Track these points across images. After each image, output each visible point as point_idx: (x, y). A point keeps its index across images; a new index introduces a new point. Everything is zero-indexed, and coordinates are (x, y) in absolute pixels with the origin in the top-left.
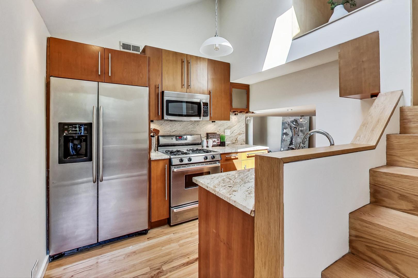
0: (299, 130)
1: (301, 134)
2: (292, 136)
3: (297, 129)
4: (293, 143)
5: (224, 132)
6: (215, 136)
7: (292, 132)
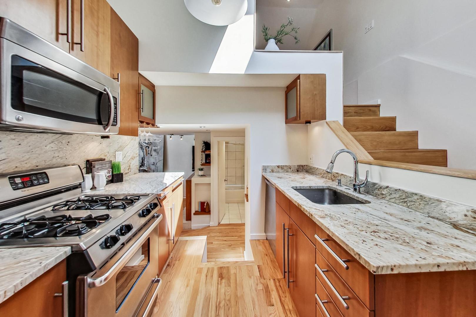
0: (152, 149)
1: (154, 153)
2: (143, 156)
3: (150, 149)
4: (144, 165)
5: (115, 156)
6: (104, 166)
7: (143, 152)
